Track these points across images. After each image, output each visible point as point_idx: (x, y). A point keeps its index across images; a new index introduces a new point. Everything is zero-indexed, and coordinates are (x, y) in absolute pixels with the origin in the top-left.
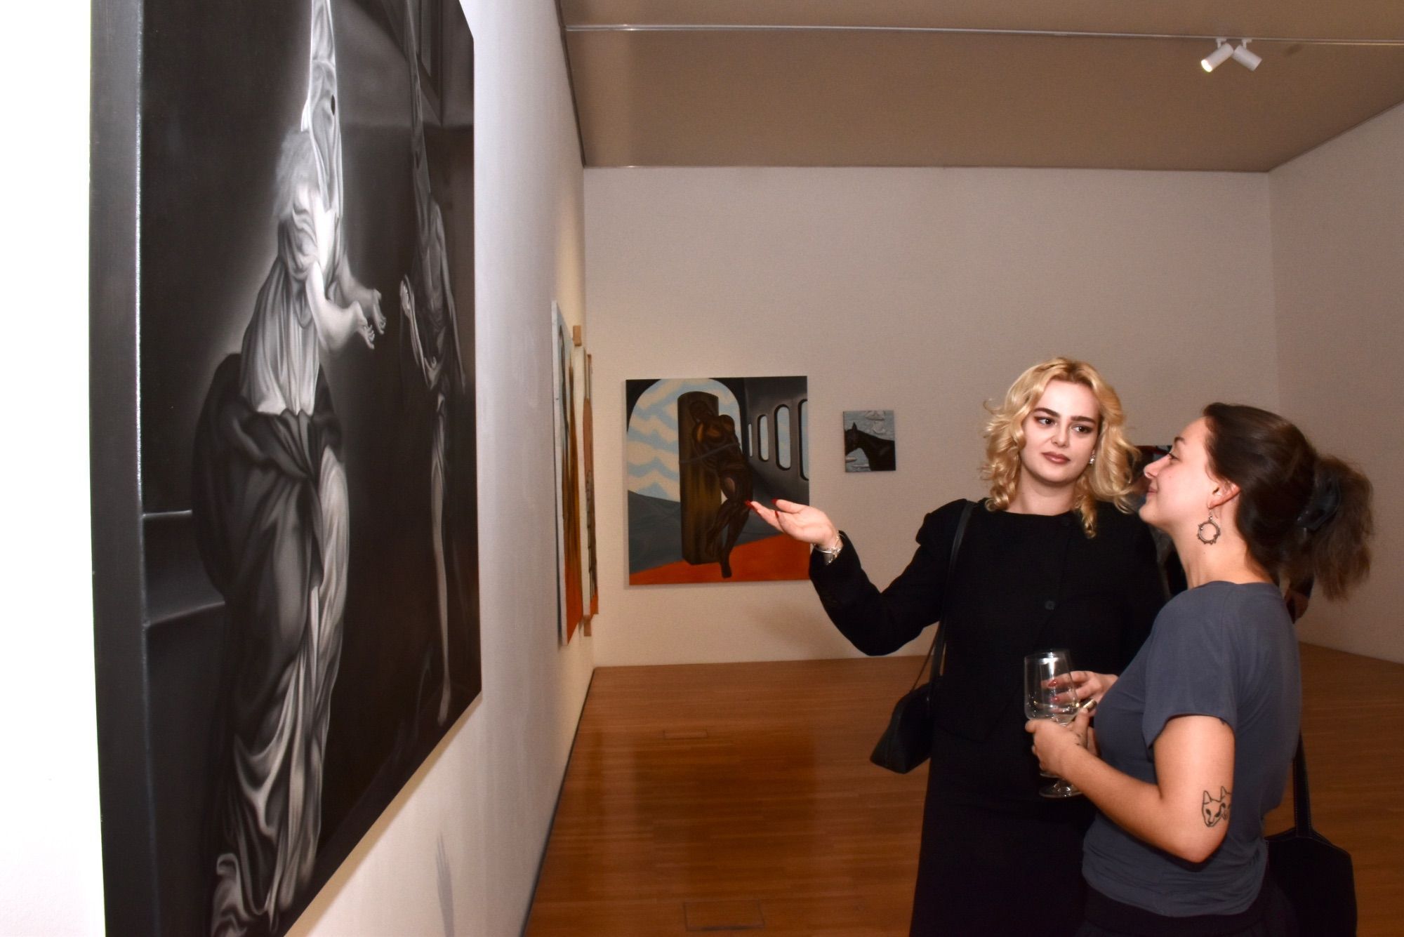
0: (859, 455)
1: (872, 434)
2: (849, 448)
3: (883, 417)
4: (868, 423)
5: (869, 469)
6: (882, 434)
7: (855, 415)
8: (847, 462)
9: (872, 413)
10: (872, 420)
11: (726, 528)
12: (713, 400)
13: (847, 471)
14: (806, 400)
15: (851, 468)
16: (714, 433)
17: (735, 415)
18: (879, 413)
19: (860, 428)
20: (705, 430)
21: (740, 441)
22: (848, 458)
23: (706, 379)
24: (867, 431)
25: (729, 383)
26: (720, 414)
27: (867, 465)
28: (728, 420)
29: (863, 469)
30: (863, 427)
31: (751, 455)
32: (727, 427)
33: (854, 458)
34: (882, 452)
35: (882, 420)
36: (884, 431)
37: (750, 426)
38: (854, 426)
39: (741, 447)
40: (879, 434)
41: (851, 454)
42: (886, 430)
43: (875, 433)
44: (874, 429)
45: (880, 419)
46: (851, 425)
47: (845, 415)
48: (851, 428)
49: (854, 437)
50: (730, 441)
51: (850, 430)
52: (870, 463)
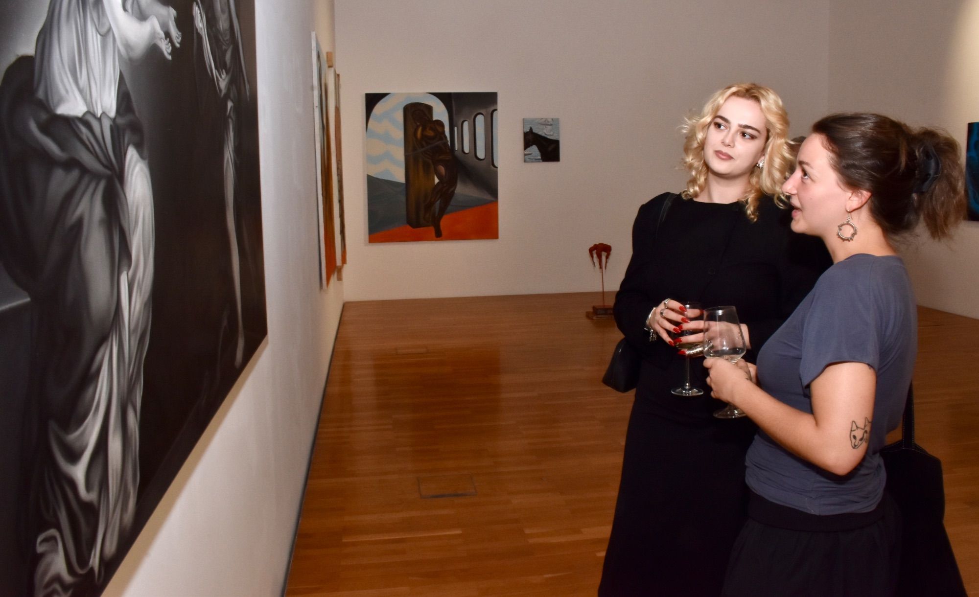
0: (534, 150)
1: (543, 135)
2: (527, 145)
3: (552, 123)
4: (542, 127)
5: (541, 161)
6: (551, 135)
7: (532, 121)
8: (525, 155)
9: (543, 120)
10: (544, 124)
11: (438, 202)
12: (429, 108)
13: (525, 161)
14: (496, 110)
15: (528, 160)
16: (430, 133)
17: (445, 119)
19: (535, 131)
20: (423, 131)
21: (449, 139)
22: (526, 153)
23: (424, 93)
24: (540, 133)
25: (439, 96)
26: (434, 119)
27: (540, 157)
28: (440, 123)
29: (537, 160)
30: (537, 130)
32: (440, 129)
33: (531, 153)
34: (550, 149)
35: (551, 125)
36: (552, 133)
37: (456, 129)
38: (531, 129)
39: (449, 143)
40: (548, 135)
41: (528, 149)
42: (554, 133)
43: (546, 134)
44: (545, 131)
45: (549, 124)
47: (524, 121)
48: (528, 131)
49: (530, 137)
50: (441, 139)
51: (528, 132)
52: (542, 156)
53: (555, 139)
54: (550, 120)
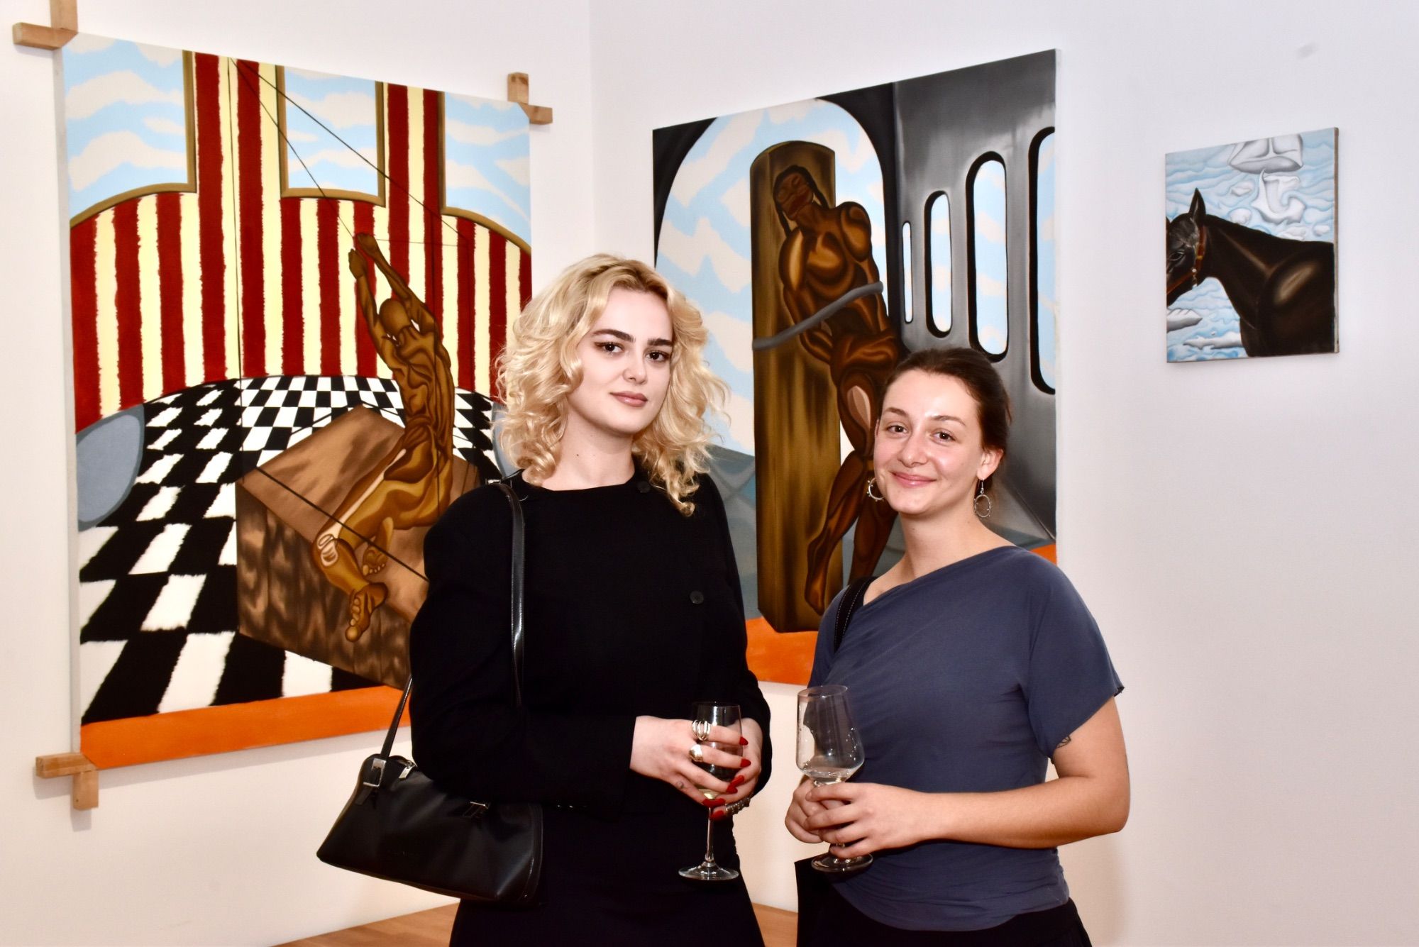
0: (1212, 301)
1: (1255, 223)
2: (1178, 283)
3: (1296, 157)
4: (1244, 184)
5: (1242, 352)
6: (1290, 221)
7: (1203, 158)
8: (1171, 328)
9: (1258, 149)
10: (1257, 172)
11: (850, 535)
12: (824, 157)
13: (1171, 358)
14: (1049, 131)
15: (1181, 351)
16: (826, 259)
17: (871, 199)
18: (1281, 146)
19: (1211, 210)
20: (808, 247)
21: (883, 277)
22: (1177, 316)
23: (809, 101)
24: (1241, 217)
25: (852, 102)
26: (839, 201)
27: (1236, 337)
28: (856, 215)
29: (1224, 352)
30: (1224, 204)
31: (909, 318)
32: (854, 236)
33: (1192, 315)
34: (1286, 290)
35: (1296, 167)
36: (1295, 209)
37: (906, 229)
38: (1198, 198)
39: (885, 294)
40: (1278, 223)
41: (1188, 298)
42: (1306, 208)
43: (1265, 219)
44: (1262, 204)
45: (1287, 164)
46: (1190, 199)
47: (1174, 165)
48: (1187, 210)
49: (1195, 241)
50: (860, 279)
51: (1182, 217)
52: (1246, 330)
53: (1310, 237)
54: (1288, 145)
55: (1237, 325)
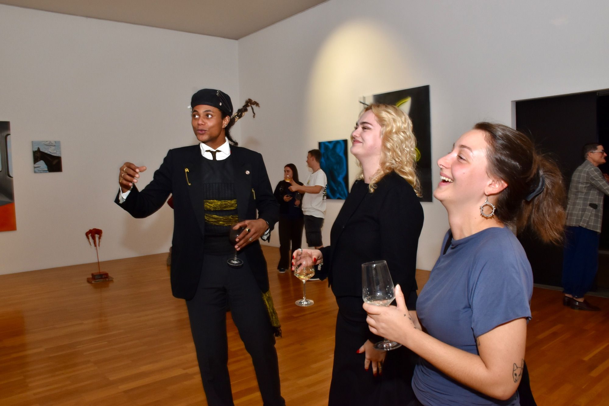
0: (42, 164)
1: (49, 153)
2: (36, 160)
3: (55, 144)
4: (47, 147)
5: (48, 172)
6: (54, 153)
7: (39, 143)
8: (35, 168)
9: (48, 142)
10: (49, 146)
13: (35, 172)
14: (9, 134)
15: (37, 171)
18: (52, 142)
19: (41, 150)
22: (36, 166)
24: (46, 152)
27: (47, 169)
29: (44, 171)
33: (39, 166)
34: (54, 163)
35: (55, 146)
36: (55, 152)
38: (39, 149)
41: (38, 163)
42: (57, 151)
44: (50, 150)
45: (53, 145)
46: (37, 148)
47: (33, 143)
48: (37, 150)
49: (38, 155)
52: (48, 168)
53: (58, 156)
55: (47, 167)
